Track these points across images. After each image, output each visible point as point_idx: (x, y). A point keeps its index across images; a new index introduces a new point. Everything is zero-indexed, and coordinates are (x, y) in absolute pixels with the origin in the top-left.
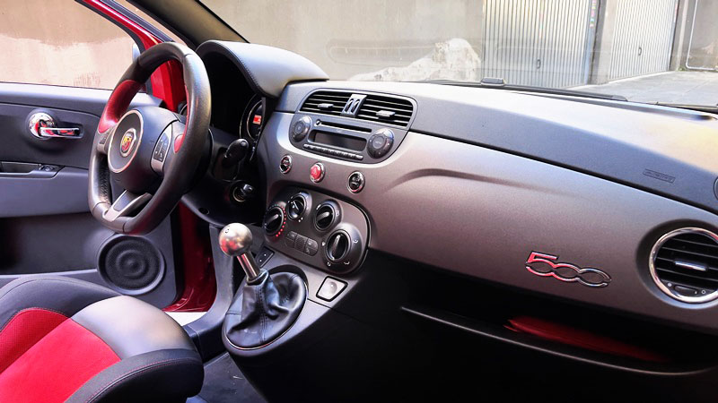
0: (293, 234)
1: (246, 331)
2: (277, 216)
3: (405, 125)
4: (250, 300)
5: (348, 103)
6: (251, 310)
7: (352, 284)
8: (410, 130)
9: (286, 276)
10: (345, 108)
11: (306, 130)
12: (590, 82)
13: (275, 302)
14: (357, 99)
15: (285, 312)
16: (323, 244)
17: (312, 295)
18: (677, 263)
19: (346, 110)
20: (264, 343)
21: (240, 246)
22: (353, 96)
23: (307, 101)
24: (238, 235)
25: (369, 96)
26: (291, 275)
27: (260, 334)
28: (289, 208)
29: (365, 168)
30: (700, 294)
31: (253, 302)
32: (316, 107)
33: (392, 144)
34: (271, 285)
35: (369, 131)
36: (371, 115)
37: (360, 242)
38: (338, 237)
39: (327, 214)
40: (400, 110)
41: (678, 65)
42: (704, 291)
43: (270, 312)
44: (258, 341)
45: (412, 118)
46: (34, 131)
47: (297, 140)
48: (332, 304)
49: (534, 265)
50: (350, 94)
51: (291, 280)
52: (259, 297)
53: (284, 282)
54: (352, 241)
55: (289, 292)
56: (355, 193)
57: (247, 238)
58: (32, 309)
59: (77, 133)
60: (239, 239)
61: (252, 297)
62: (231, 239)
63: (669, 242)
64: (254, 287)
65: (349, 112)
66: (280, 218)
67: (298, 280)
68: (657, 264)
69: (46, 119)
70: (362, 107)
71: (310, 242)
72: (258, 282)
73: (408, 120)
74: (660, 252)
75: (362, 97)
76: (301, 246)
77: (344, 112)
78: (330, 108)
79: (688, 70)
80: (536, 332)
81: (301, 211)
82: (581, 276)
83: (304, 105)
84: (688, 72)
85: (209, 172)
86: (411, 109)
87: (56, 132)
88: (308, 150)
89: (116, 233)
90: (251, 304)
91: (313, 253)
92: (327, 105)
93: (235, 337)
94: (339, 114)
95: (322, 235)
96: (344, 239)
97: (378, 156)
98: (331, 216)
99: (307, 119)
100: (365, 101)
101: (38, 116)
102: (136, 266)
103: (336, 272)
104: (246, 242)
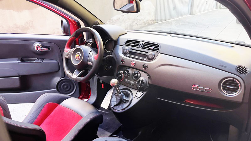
0: (127, 80)
1: (118, 106)
2: (121, 75)
3: (158, 51)
4: (118, 98)
5: (140, 44)
6: (119, 101)
7: (145, 93)
8: (159, 53)
9: (125, 91)
10: (139, 45)
11: (128, 51)
12: (191, 14)
13: (125, 98)
14: (142, 43)
15: (128, 101)
16: (136, 83)
17: (134, 96)
18: (227, 87)
19: (139, 46)
20: (124, 109)
21: (116, 85)
22: (141, 42)
23: (126, 42)
24: (115, 82)
25: (145, 42)
26: (127, 91)
27: (122, 107)
28: (124, 73)
29: (147, 63)
30: (232, 93)
31: (119, 98)
32: (130, 44)
33: (154, 57)
34: (123, 94)
35: (147, 52)
36: (147, 48)
37: (147, 82)
38: (141, 81)
39: (137, 75)
40: (156, 47)
41: (219, 7)
42: (233, 93)
43: (124, 101)
44: (122, 109)
45: (159, 49)
46: (36, 49)
47: (125, 54)
48: (140, 98)
49: (194, 88)
51: (127, 92)
52: (121, 97)
53: (125, 93)
54: (145, 82)
55: (128, 95)
56: (145, 69)
57: (118, 82)
58: (49, 103)
59: (49, 49)
60: (116, 83)
61: (119, 97)
62: (114, 83)
63: (225, 82)
64: (119, 95)
65: (140, 47)
66: (122, 76)
67: (129, 92)
68: (223, 86)
69: (39, 45)
70: (144, 45)
71: (132, 82)
72: (120, 93)
73: (158, 50)
74: (223, 84)
75: (144, 43)
76: (130, 83)
77: (139, 47)
78: (134, 45)
79: (222, 8)
81: (128, 74)
82: (205, 90)
83: (126, 44)
84: (222, 9)
86: (159, 47)
87: (42, 49)
88: (129, 57)
89: (62, 78)
90: (119, 99)
91: (133, 85)
92: (133, 44)
93: (115, 108)
94: (137, 47)
95: (135, 80)
96: (142, 81)
97: (150, 59)
98: (138, 75)
99: (127, 48)
100: (144, 44)
101: (37, 44)
102: (67, 88)
103: (140, 90)
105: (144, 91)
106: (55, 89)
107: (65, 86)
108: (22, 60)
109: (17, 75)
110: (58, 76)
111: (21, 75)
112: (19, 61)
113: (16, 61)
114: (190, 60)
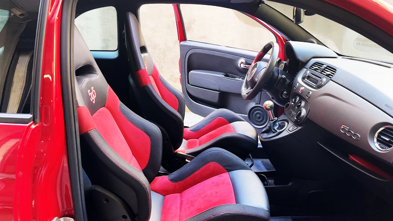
0: (290, 110)
1: (265, 134)
2: (289, 103)
3: (331, 78)
5: (321, 68)
7: (299, 128)
8: (331, 80)
9: (283, 122)
11: (307, 75)
13: (276, 128)
15: (277, 131)
16: (295, 114)
17: (287, 129)
18: (382, 137)
23: (312, 65)
25: (328, 66)
26: (285, 122)
29: (313, 90)
32: (313, 68)
33: (323, 84)
34: (277, 123)
35: (321, 78)
36: (325, 73)
37: (304, 115)
39: (300, 104)
40: (333, 72)
42: (386, 148)
43: (273, 131)
44: (266, 137)
45: (334, 77)
46: (239, 65)
47: (303, 78)
48: (291, 133)
49: (342, 129)
50: (323, 65)
51: (284, 124)
53: (282, 124)
55: (281, 127)
56: (308, 98)
60: (269, 106)
62: (267, 105)
65: (320, 71)
67: (286, 124)
68: (378, 136)
70: (324, 69)
71: (293, 112)
72: (273, 121)
75: (325, 66)
76: (291, 114)
78: (317, 69)
80: (357, 161)
82: (353, 135)
83: (311, 67)
85: (275, 85)
86: (336, 72)
87: (244, 66)
91: (293, 116)
93: (262, 135)
94: (317, 71)
96: (301, 113)
97: (318, 87)
99: (309, 71)
101: (242, 60)
102: (259, 118)
103: (296, 123)
104: (271, 107)
105: (299, 125)
106: (247, 116)
107: (258, 115)
108: (227, 76)
109: (218, 89)
110: (254, 101)
111: (221, 90)
112: (223, 76)
113: (221, 75)
114: (356, 92)
